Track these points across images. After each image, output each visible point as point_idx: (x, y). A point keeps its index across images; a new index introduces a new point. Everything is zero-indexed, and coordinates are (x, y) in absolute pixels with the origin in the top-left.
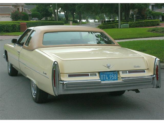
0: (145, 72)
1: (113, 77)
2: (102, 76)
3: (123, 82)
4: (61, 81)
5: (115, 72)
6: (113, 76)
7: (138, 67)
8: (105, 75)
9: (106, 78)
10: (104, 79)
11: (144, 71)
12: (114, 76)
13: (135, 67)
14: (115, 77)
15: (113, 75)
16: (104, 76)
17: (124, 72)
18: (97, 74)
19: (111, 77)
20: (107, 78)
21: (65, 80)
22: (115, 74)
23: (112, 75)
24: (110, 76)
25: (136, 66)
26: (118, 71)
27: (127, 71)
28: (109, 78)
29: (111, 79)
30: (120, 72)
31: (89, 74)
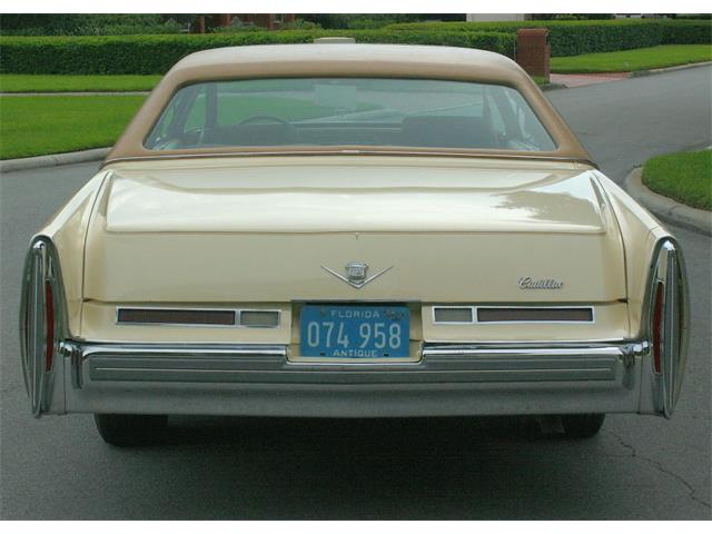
0: (591, 320)
1: (380, 336)
2: (314, 327)
4: (70, 340)
5: (393, 311)
6: (380, 329)
7: (551, 285)
8: (332, 325)
9: (339, 341)
10: (328, 345)
11: (585, 314)
12: (385, 330)
13: (526, 284)
14: (393, 336)
15: (382, 325)
16: (324, 330)
17: (451, 311)
18: (286, 316)
19: (367, 337)
20: (346, 343)
21: (88, 340)
22: (396, 320)
23: (377, 325)
24: (365, 329)
25: (534, 280)
26: (414, 308)
27: (474, 309)
28: (355, 343)
29: (370, 347)
30: (424, 309)
31: (238, 311)
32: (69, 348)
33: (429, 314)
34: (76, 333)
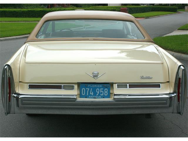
0: (160, 87)
1: (102, 92)
2: (84, 90)
3: (114, 101)
4: (15, 93)
5: (106, 85)
6: (102, 90)
7: (149, 78)
8: (89, 89)
9: (91, 94)
10: (87, 95)
12: (103, 90)
13: (142, 78)
14: (105, 92)
15: (103, 89)
16: (86, 90)
17: (122, 85)
18: (76, 87)
19: (98, 92)
20: (92, 94)
21: (20, 93)
22: (106, 88)
23: (101, 89)
24: (98, 90)
25: (144, 77)
26: (112, 84)
27: (128, 85)
29: (99, 95)
32: (15, 96)
33: (115, 86)
34: (17, 92)
